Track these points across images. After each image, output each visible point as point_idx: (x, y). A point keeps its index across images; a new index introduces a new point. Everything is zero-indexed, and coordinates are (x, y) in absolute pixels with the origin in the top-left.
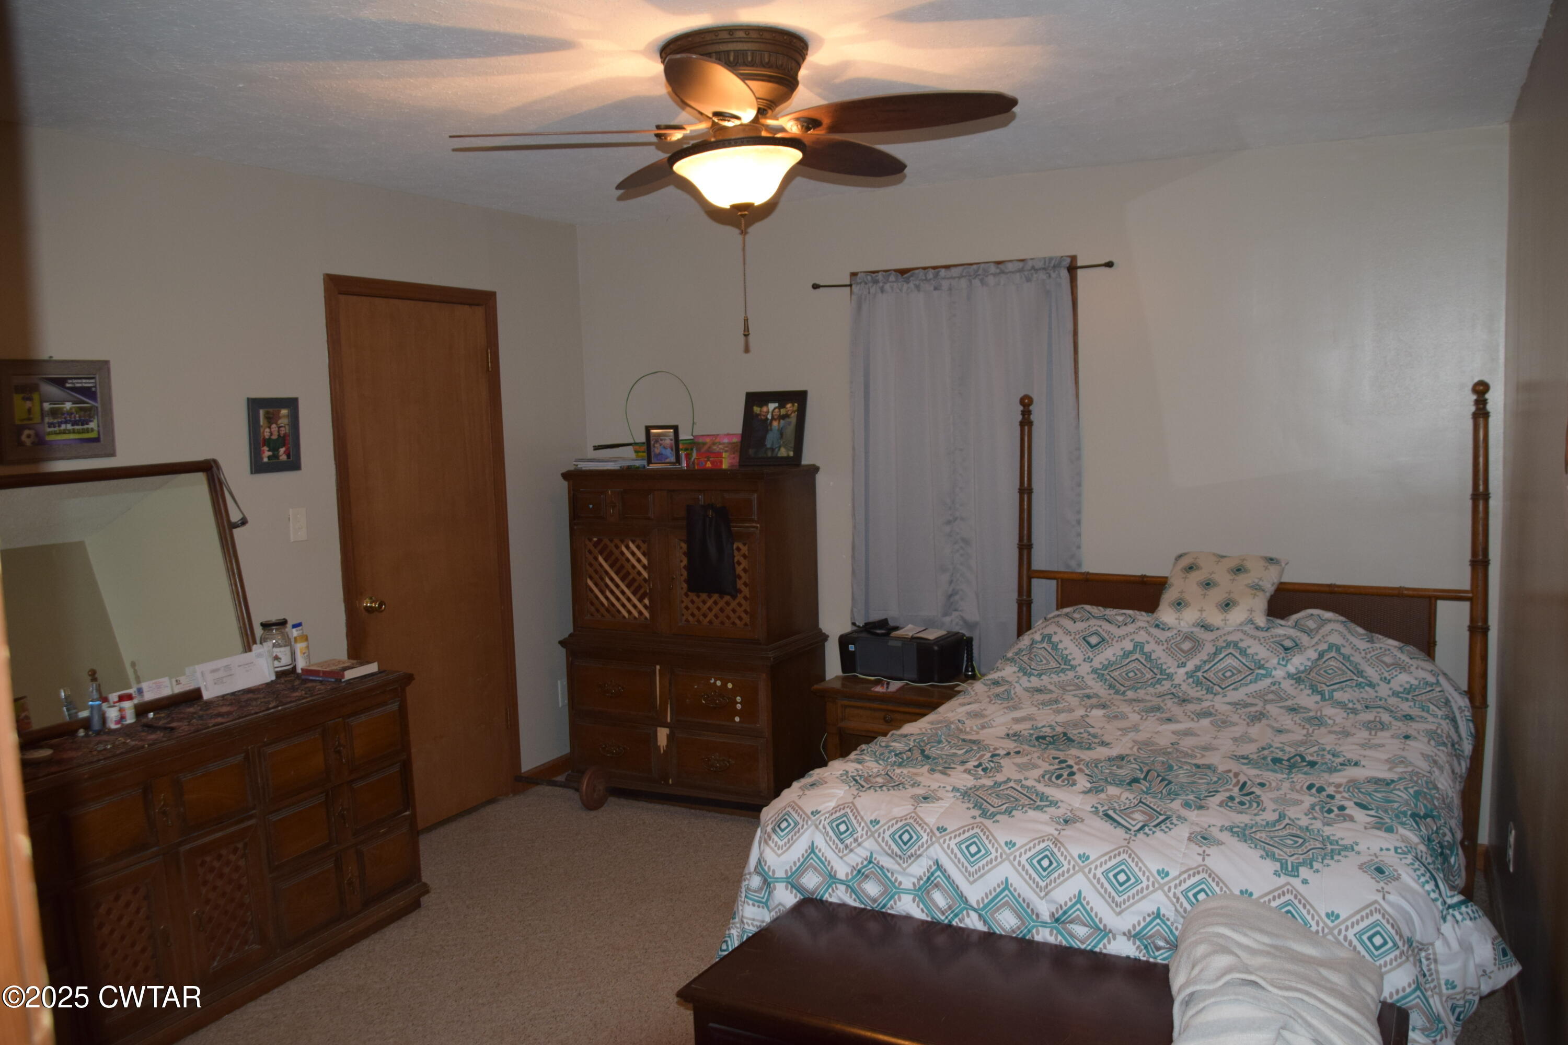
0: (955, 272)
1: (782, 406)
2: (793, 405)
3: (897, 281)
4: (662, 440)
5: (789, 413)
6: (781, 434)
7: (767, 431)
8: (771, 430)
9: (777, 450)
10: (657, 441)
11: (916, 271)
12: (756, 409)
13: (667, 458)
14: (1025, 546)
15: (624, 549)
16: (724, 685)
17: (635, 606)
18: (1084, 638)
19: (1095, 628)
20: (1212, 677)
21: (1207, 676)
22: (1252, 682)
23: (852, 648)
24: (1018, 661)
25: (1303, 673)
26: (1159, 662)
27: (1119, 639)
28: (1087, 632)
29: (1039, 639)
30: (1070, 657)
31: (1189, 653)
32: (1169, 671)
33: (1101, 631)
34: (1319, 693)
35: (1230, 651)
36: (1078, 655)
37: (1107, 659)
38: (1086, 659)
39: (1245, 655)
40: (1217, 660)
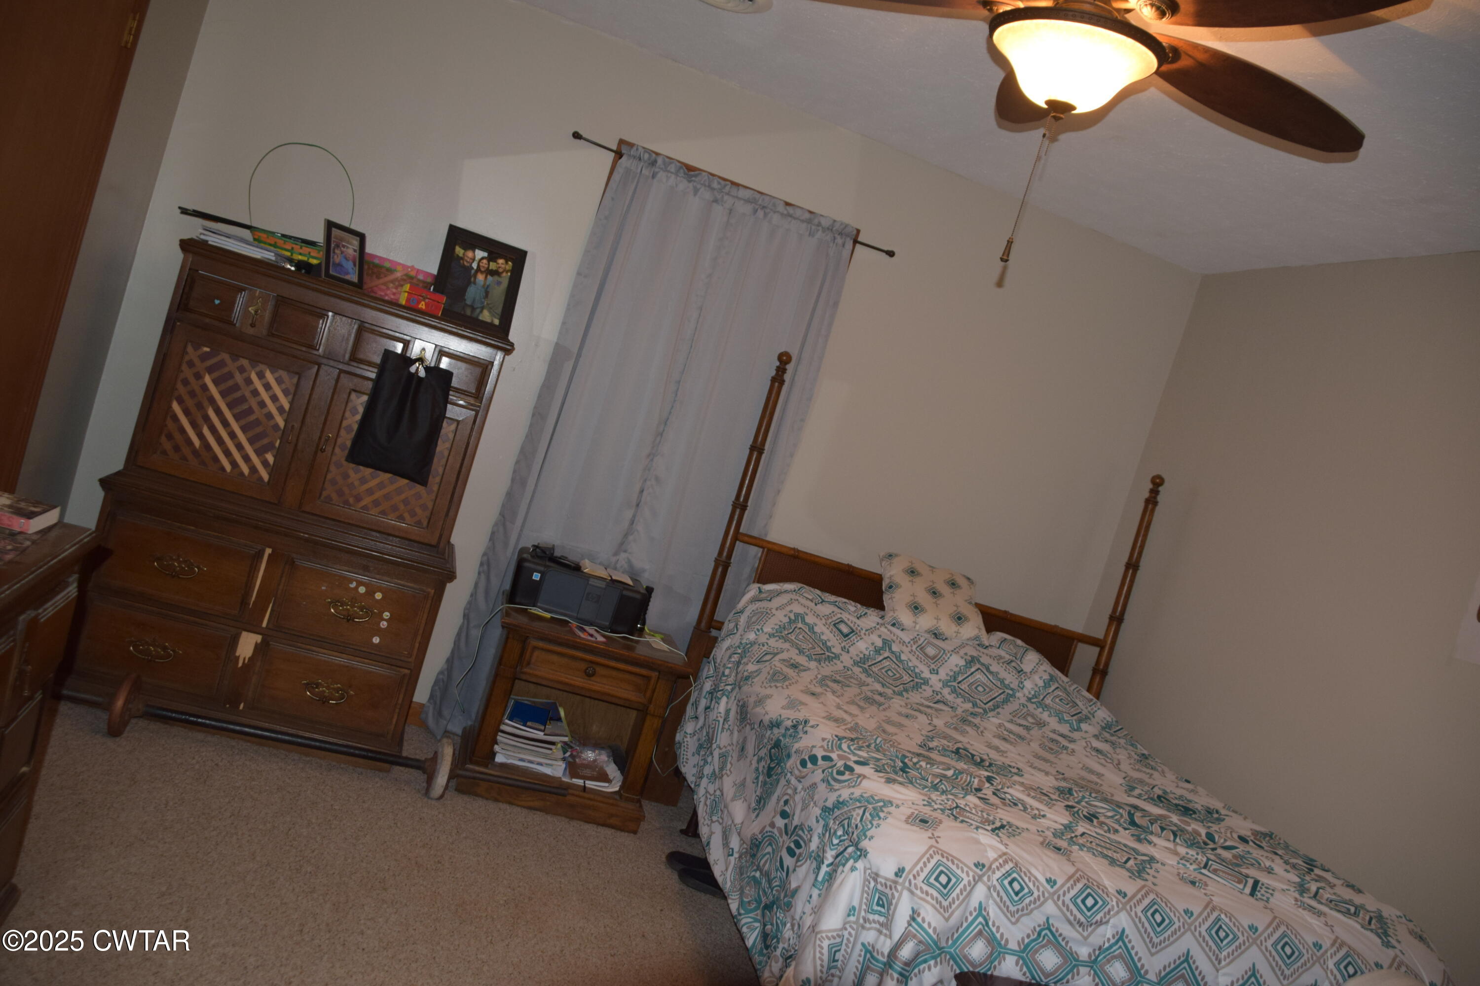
0: (742, 193)
1: (492, 258)
2: (507, 263)
3: (676, 174)
4: (344, 246)
5: (501, 270)
6: (487, 294)
7: (469, 283)
8: (475, 283)
9: (478, 310)
10: (337, 246)
11: (704, 174)
12: (459, 251)
13: (347, 273)
14: (740, 506)
15: (254, 377)
16: (370, 593)
17: (247, 459)
18: (834, 625)
19: (839, 616)
20: (967, 689)
21: (963, 688)
22: (1006, 701)
23: (536, 576)
24: (791, 641)
25: (1036, 697)
26: (910, 664)
27: (867, 633)
28: (834, 619)
29: (793, 618)
30: (829, 644)
31: (936, 661)
32: (923, 675)
33: (846, 620)
34: (1067, 722)
35: (978, 666)
36: (835, 642)
37: (861, 652)
38: (843, 649)
39: (991, 673)
40: (969, 673)
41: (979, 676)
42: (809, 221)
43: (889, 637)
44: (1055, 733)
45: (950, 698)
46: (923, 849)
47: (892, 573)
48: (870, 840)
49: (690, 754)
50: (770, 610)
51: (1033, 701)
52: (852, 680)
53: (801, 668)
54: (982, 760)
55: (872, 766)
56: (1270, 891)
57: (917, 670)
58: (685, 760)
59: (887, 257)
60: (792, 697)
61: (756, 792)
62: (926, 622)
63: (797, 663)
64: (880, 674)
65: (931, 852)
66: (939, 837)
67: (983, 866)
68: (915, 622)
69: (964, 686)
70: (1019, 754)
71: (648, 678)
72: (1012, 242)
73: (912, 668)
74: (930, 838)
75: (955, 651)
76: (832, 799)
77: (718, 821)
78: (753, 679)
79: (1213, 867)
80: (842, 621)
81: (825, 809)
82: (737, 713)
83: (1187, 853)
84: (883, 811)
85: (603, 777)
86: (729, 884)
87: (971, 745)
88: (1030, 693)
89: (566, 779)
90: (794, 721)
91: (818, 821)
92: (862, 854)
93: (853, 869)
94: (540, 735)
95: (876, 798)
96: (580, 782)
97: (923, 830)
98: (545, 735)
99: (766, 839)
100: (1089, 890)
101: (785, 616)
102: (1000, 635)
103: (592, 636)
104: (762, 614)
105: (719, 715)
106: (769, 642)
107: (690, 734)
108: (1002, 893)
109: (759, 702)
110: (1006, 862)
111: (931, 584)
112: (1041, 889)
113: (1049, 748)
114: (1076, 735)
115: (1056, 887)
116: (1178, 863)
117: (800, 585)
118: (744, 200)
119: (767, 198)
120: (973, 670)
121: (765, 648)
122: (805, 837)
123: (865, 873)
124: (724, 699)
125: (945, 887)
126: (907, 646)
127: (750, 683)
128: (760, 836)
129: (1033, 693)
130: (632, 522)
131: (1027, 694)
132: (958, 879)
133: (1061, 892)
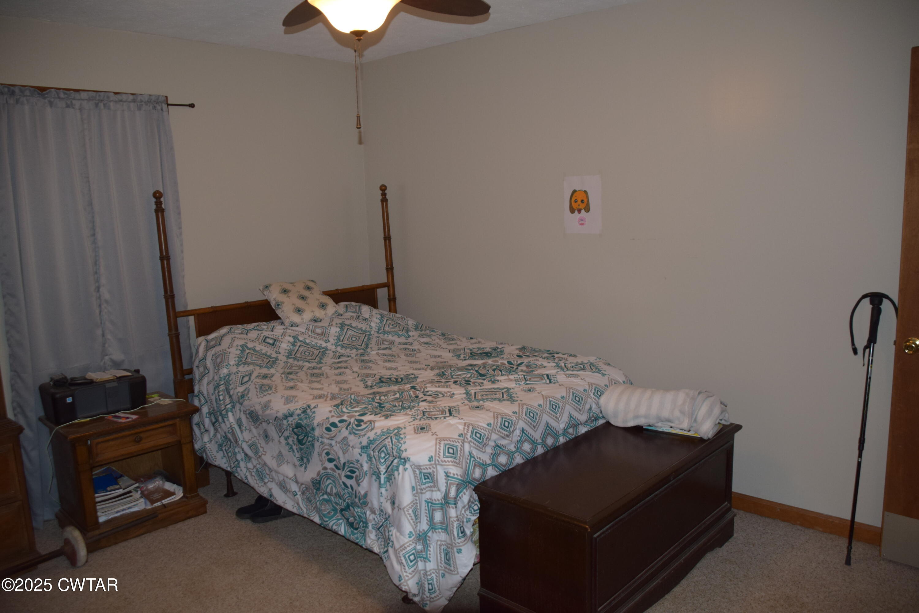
14: (169, 297)
18: (264, 341)
19: (263, 335)
20: (348, 343)
21: (345, 343)
22: (369, 339)
23: (69, 400)
24: (251, 364)
25: (380, 330)
26: (313, 343)
27: (282, 337)
28: (261, 338)
29: (241, 349)
30: (268, 354)
31: (324, 335)
32: (323, 346)
33: (267, 335)
34: (401, 335)
35: (346, 327)
36: (269, 351)
37: (286, 350)
38: (276, 352)
39: (354, 328)
40: (344, 334)
41: (349, 332)
42: (134, 101)
43: (294, 334)
44: (401, 344)
45: (343, 351)
46: (434, 442)
47: (274, 296)
48: (406, 451)
49: (215, 453)
50: (225, 351)
51: (380, 332)
52: (294, 368)
53: (269, 376)
54: (397, 379)
55: (369, 413)
56: (555, 377)
57: (318, 345)
58: (214, 458)
59: (191, 108)
60: (285, 396)
61: (295, 456)
62: (307, 316)
63: (265, 374)
64: (303, 357)
65: (438, 442)
66: (435, 432)
67: (462, 434)
68: (302, 319)
69: (346, 342)
70: (402, 366)
71: (174, 425)
72: (359, 117)
73: (315, 345)
74: (432, 435)
75: (330, 325)
76: (365, 442)
77: (269, 481)
78: (247, 395)
79: (528, 378)
80: (266, 337)
81: (363, 448)
82: (247, 418)
83: (515, 377)
84: (401, 434)
85: (170, 494)
86: (305, 510)
87: (381, 373)
88: (376, 329)
89: (149, 507)
90: (301, 409)
91: (361, 455)
92: (405, 460)
93: (405, 470)
94: (121, 491)
95: (391, 429)
96: (158, 504)
97: (426, 433)
98: (124, 489)
99: (324, 477)
100: (504, 419)
101: (237, 350)
102: (342, 304)
103: (128, 418)
104: (223, 355)
105: (232, 424)
106: (239, 369)
107: (208, 442)
108: (475, 442)
109: (265, 406)
110: (468, 427)
111: (298, 293)
112: (487, 430)
113: (410, 354)
114: (410, 340)
115: (492, 426)
116: (516, 384)
117: (229, 327)
118: (87, 100)
119: (102, 94)
120: (345, 330)
121: (239, 374)
122: (356, 466)
123: (412, 468)
124: (230, 414)
125: (453, 454)
126: (306, 334)
127: (247, 398)
128: (318, 477)
129: (377, 328)
130: (103, 335)
131: (375, 330)
132: (456, 447)
133: (495, 427)
